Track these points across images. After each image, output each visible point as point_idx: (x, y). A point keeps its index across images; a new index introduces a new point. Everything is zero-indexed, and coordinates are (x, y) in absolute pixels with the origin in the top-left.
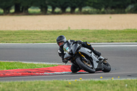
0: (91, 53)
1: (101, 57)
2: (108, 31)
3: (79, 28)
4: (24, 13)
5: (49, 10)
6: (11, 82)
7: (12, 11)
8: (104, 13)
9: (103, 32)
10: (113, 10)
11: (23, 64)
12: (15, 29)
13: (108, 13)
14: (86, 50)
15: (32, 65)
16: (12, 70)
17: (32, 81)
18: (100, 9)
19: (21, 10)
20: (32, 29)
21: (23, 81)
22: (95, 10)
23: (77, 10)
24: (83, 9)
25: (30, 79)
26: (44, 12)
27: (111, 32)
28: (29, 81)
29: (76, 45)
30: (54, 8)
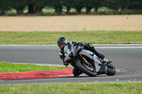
0: (93, 55)
1: (105, 60)
2: (125, 32)
3: (95, 29)
4: (37, 13)
5: (63, 10)
6: (24, 85)
7: (26, 11)
8: (120, 14)
9: (119, 34)
10: (130, 11)
11: (36, 67)
12: (29, 30)
13: (125, 14)
14: (88, 53)
15: (46, 67)
16: (25, 73)
17: (45, 84)
18: (117, 10)
19: (35, 10)
20: (46, 30)
21: (36, 84)
22: (112, 10)
23: (93, 10)
24: (99, 10)
25: (43, 82)
26: (59, 12)
27: (128, 33)
28: (42, 84)
29: (77, 48)
30: (68, 9)
